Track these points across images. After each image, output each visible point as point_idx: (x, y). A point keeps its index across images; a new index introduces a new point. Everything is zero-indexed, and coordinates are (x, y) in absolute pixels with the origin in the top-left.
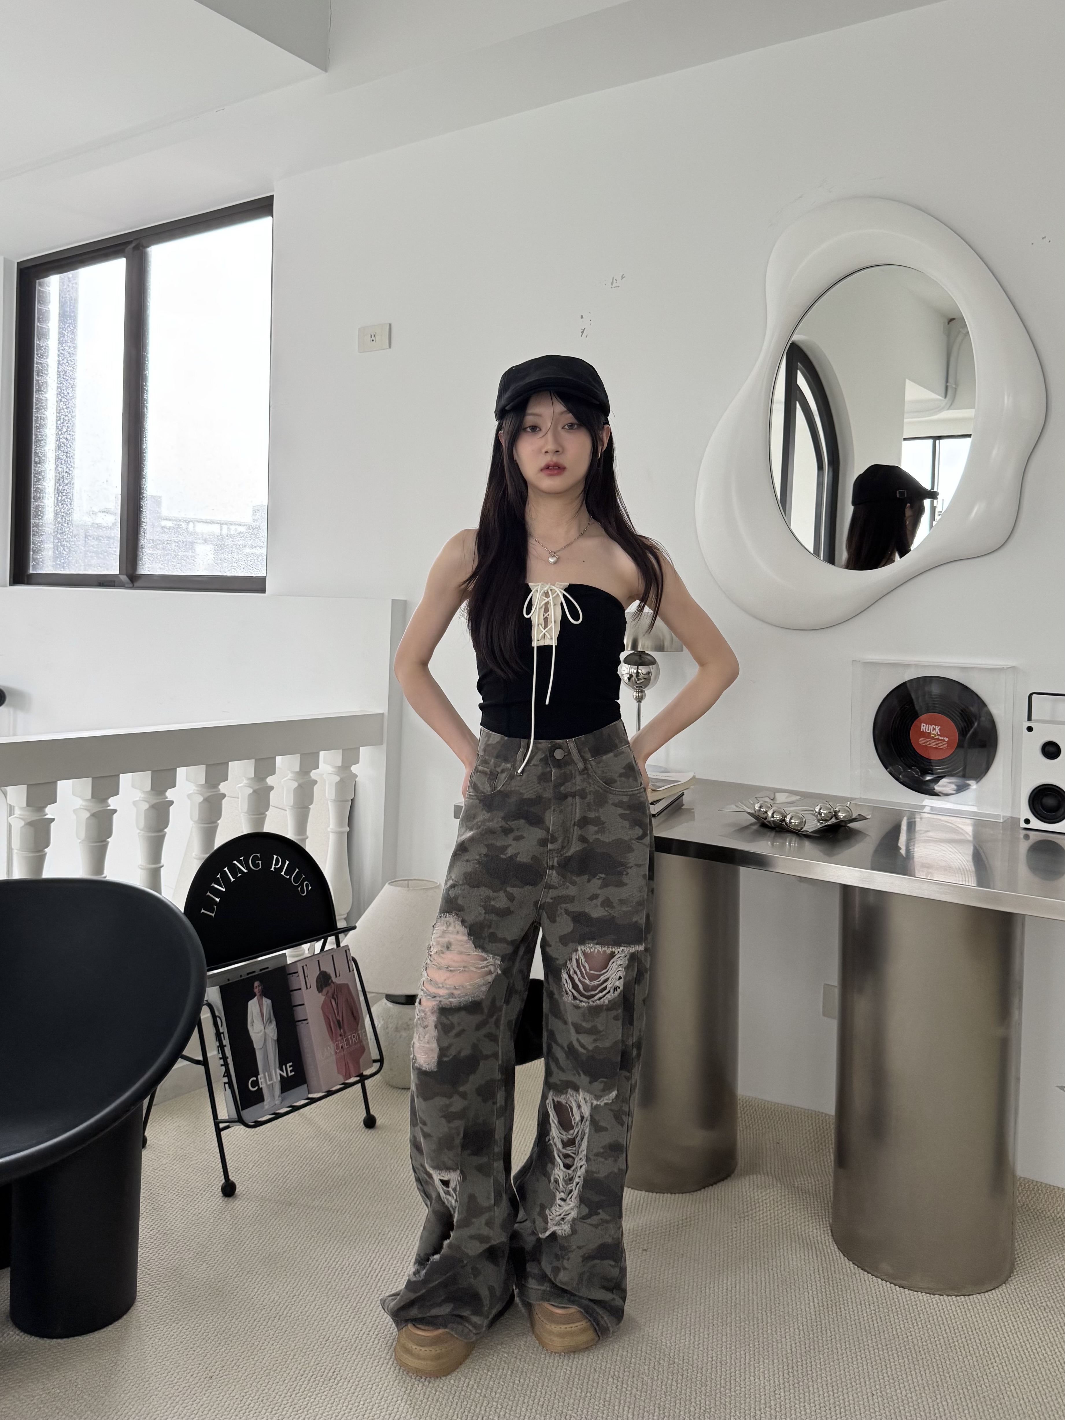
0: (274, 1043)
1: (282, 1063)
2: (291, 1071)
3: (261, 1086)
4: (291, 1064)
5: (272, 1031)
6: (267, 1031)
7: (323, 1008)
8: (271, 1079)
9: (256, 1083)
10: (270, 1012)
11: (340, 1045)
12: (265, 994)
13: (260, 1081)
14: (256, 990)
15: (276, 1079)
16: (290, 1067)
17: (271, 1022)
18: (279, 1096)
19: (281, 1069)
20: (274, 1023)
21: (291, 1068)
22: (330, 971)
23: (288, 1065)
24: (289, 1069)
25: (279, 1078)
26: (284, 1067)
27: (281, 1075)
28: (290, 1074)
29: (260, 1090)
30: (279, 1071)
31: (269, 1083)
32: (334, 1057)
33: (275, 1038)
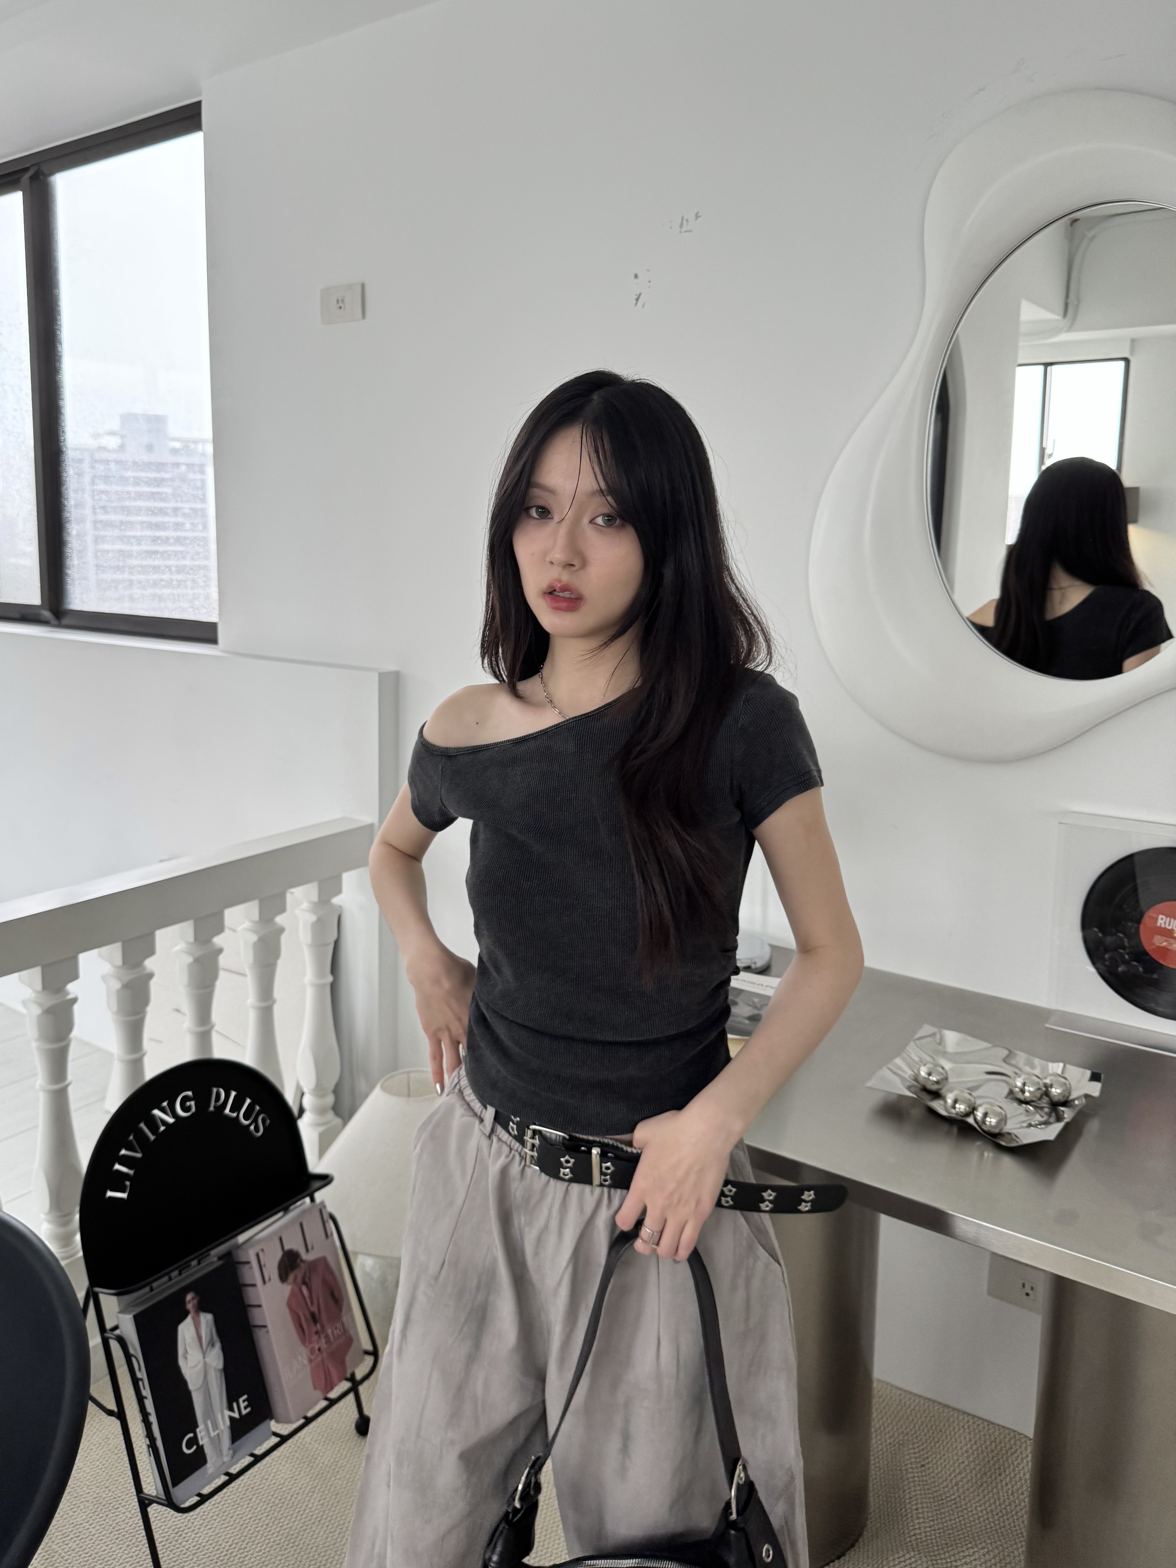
0: (218, 1374)
1: (232, 1399)
2: (246, 1408)
3: (201, 1443)
4: (245, 1397)
5: (215, 1358)
6: (207, 1360)
7: (289, 1305)
8: (215, 1427)
9: (194, 1441)
10: (211, 1331)
11: (317, 1347)
12: (202, 1307)
13: (199, 1436)
14: (190, 1306)
15: (224, 1425)
16: (244, 1401)
17: (213, 1345)
18: (229, 1449)
19: (231, 1409)
20: (218, 1345)
21: (246, 1403)
22: (300, 1248)
23: (241, 1400)
24: (242, 1405)
25: (228, 1423)
26: (235, 1405)
27: (232, 1419)
28: (244, 1412)
29: (201, 1450)
30: (227, 1413)
31: (213, 1434)
32: (308, 1369)
33: (221, 1365)
